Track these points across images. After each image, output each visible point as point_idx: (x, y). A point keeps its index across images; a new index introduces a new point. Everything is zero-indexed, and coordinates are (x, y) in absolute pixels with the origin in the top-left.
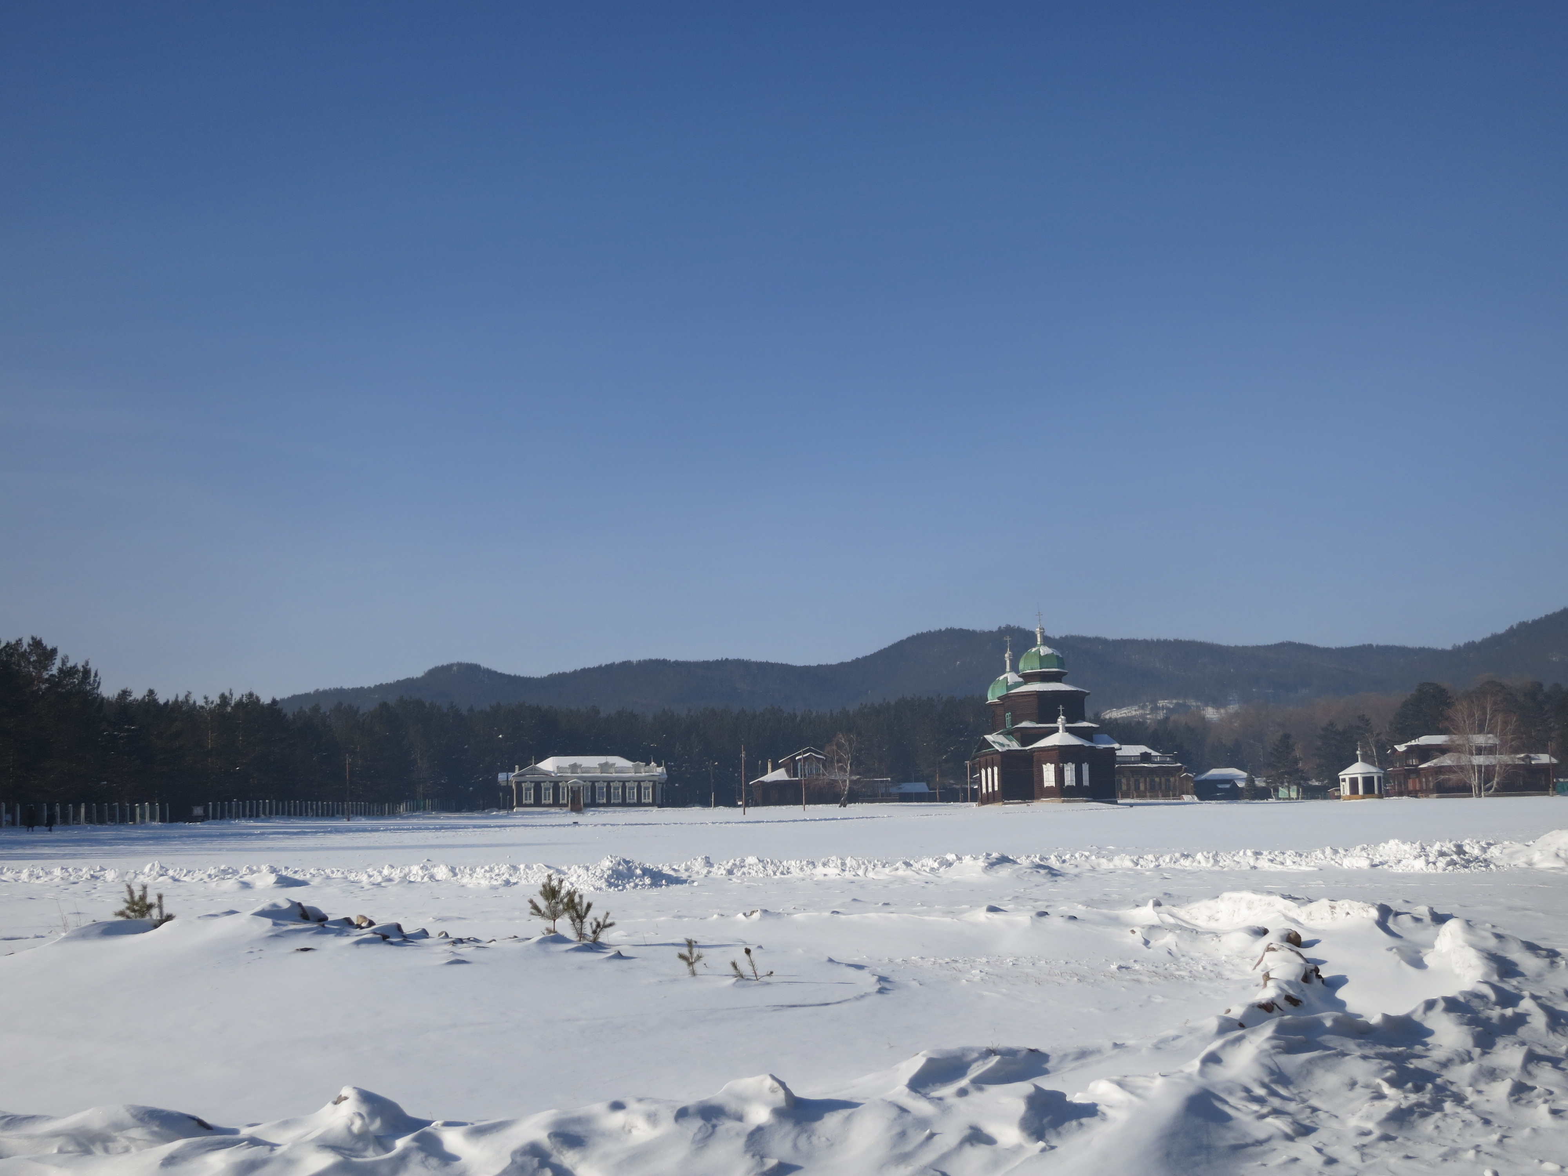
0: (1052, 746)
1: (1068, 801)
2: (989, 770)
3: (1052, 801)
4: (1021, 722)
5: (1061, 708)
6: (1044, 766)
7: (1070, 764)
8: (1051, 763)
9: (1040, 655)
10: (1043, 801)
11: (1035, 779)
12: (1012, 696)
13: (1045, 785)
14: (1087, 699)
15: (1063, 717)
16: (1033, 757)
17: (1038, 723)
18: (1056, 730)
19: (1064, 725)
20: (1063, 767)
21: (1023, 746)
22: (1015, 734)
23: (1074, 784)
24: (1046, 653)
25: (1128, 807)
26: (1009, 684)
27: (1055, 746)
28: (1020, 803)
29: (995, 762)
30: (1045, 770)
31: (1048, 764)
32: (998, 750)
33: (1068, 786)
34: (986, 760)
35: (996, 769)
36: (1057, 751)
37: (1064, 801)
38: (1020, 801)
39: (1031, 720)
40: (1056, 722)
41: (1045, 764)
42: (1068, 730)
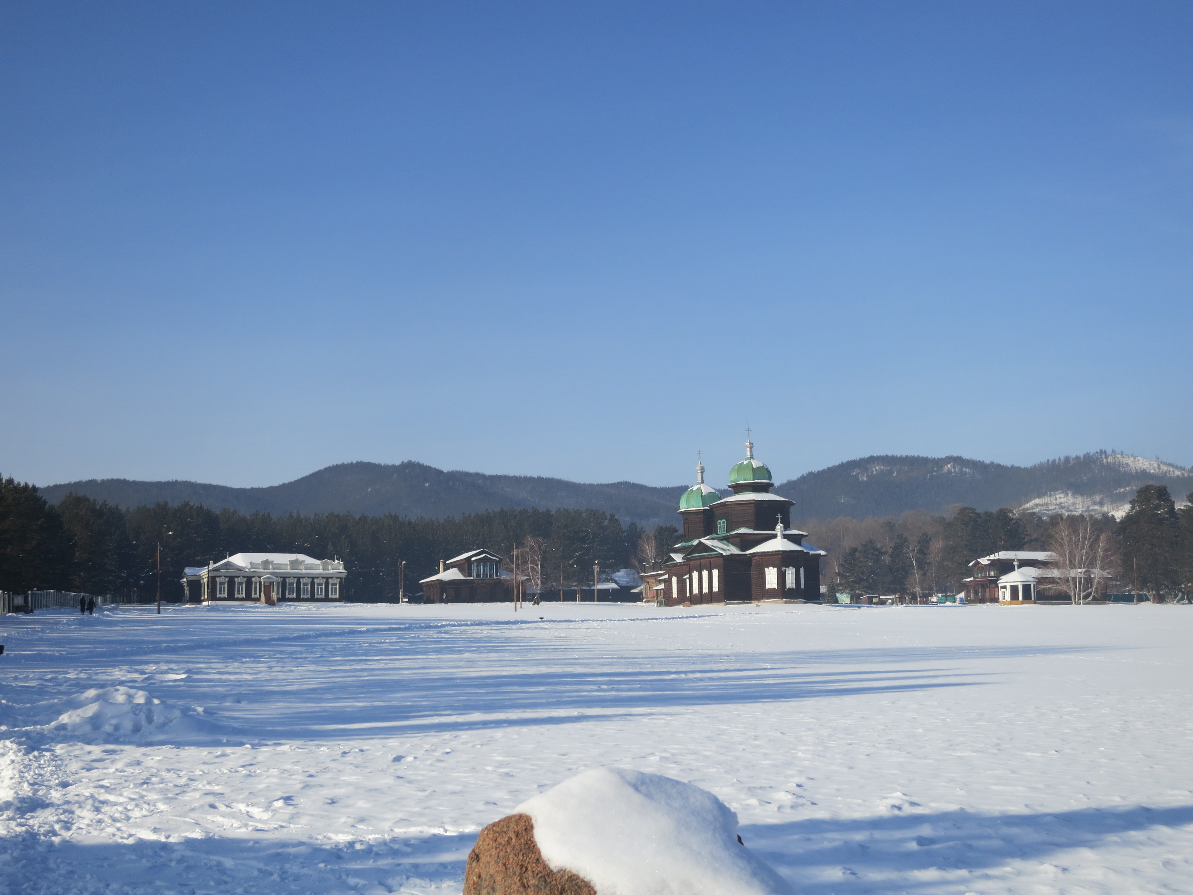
0: (776, 551)
1: (790, 602)
2: (705, 573)
3: (774, 602)
4: (738, 528)
5: (779, 516)
6: (766, 569)
7: (791, 567)
8: (774, 567)
9: (753, 467)
10: (765, 602)
11: (754, 581)
12: (729, 504)
13: (767, 588)
14: (792, 509)
15: (781, 525)
16: (751, 561)
17: (755, 530)
18: (775, 536)
19: (781, 532)
20: (785, 571)
21: (742, 551)
22: (731, 540)
23: (795, 587)
24: (758, 466)
25: (857, 608)
26: (703, 494)
27: (779, 551)
28: (740, 603)
29: (712, 565)
30: (767, 573)
31: (771, 568)
32: (722, 554)
33: (789, 588)
34: (700, 563)
35: (715, 573)
36: (781, 556)
37: (786, 602)
38: (740, 601)
39: (748, 527)
40: (774, 529)
41: (768, 567)
42: (785, 536)
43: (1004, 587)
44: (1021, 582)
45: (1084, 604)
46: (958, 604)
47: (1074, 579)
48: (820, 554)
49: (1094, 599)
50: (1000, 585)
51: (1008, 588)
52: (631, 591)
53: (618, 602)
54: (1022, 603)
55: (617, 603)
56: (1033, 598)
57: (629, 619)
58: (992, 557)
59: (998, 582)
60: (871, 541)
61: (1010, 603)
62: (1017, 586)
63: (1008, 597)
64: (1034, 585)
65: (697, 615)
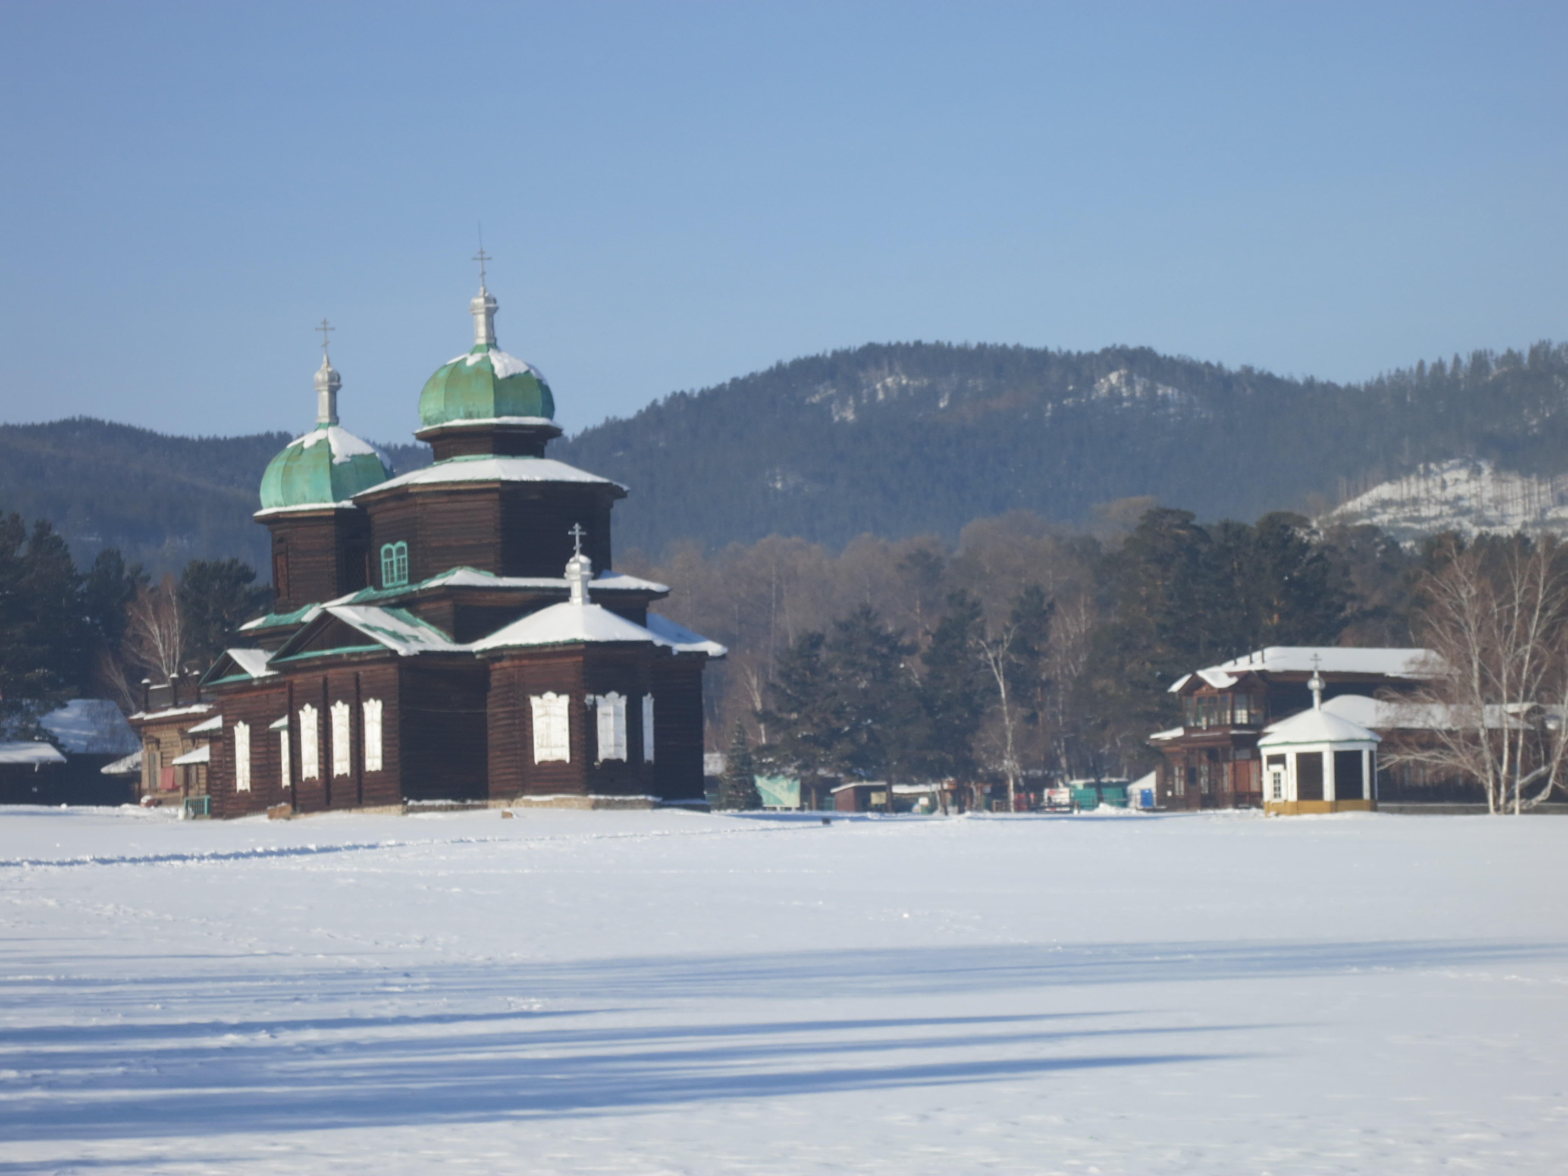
0: (565, 644)
1: (609, 805)
2: (340, 713)
3: (560, 804)
4: (446, 567)
5: (577, 531)
6: (535, 701)
7: (613, 695)
8: (559, 693)
9: (494, 376)
10: (529, 804)
11: (495, 737)
12: (418, 494)
13: (538, 758)
14: (618, 509)
15: (584, 559)
16: (487, 673)
17: (500, 574)
18: (562, 596)
19: (585, 580)
20: (595, 705)
21: (458, 640)
22: (422, 608)
23: (624, 756)
24: (511, 372)
25: (820, 823)
26: (336, 461)
27: (575, 643)
28: (452, 808)
29: (363, 687)
30: (537, 712)
31: (550, 696)
32: (394, 652)
33: (607, 762)
34: (325, 680)
35: (373, 710)
36: (581, 659)
37: (596, 805)
38: (450, 802)
39: (479, 566)
40: (560, 573)
41: (540, 694)
42: (596, 596)
43: (1279, 759)
44: (1331, 742)
45: (1522, 812)
46: (1134, 812)
47: (1494, 734)
48: (705, 654)
49: (1556, 796)
50: (1265, 753)
51: (1291, 761)
52: (104, 770)
53: (59, 804)
54: (1334, 808)
55: (55, 809)
56: (1366, 795)
57: (95, 860)
58: (1243, 664)
59: (1261, 742)
60: (866, 612)
61: (1296, 809)
62: (1318, 756)
63: (1290, 790)
64: (1371, 753)
65: (312, 847)
